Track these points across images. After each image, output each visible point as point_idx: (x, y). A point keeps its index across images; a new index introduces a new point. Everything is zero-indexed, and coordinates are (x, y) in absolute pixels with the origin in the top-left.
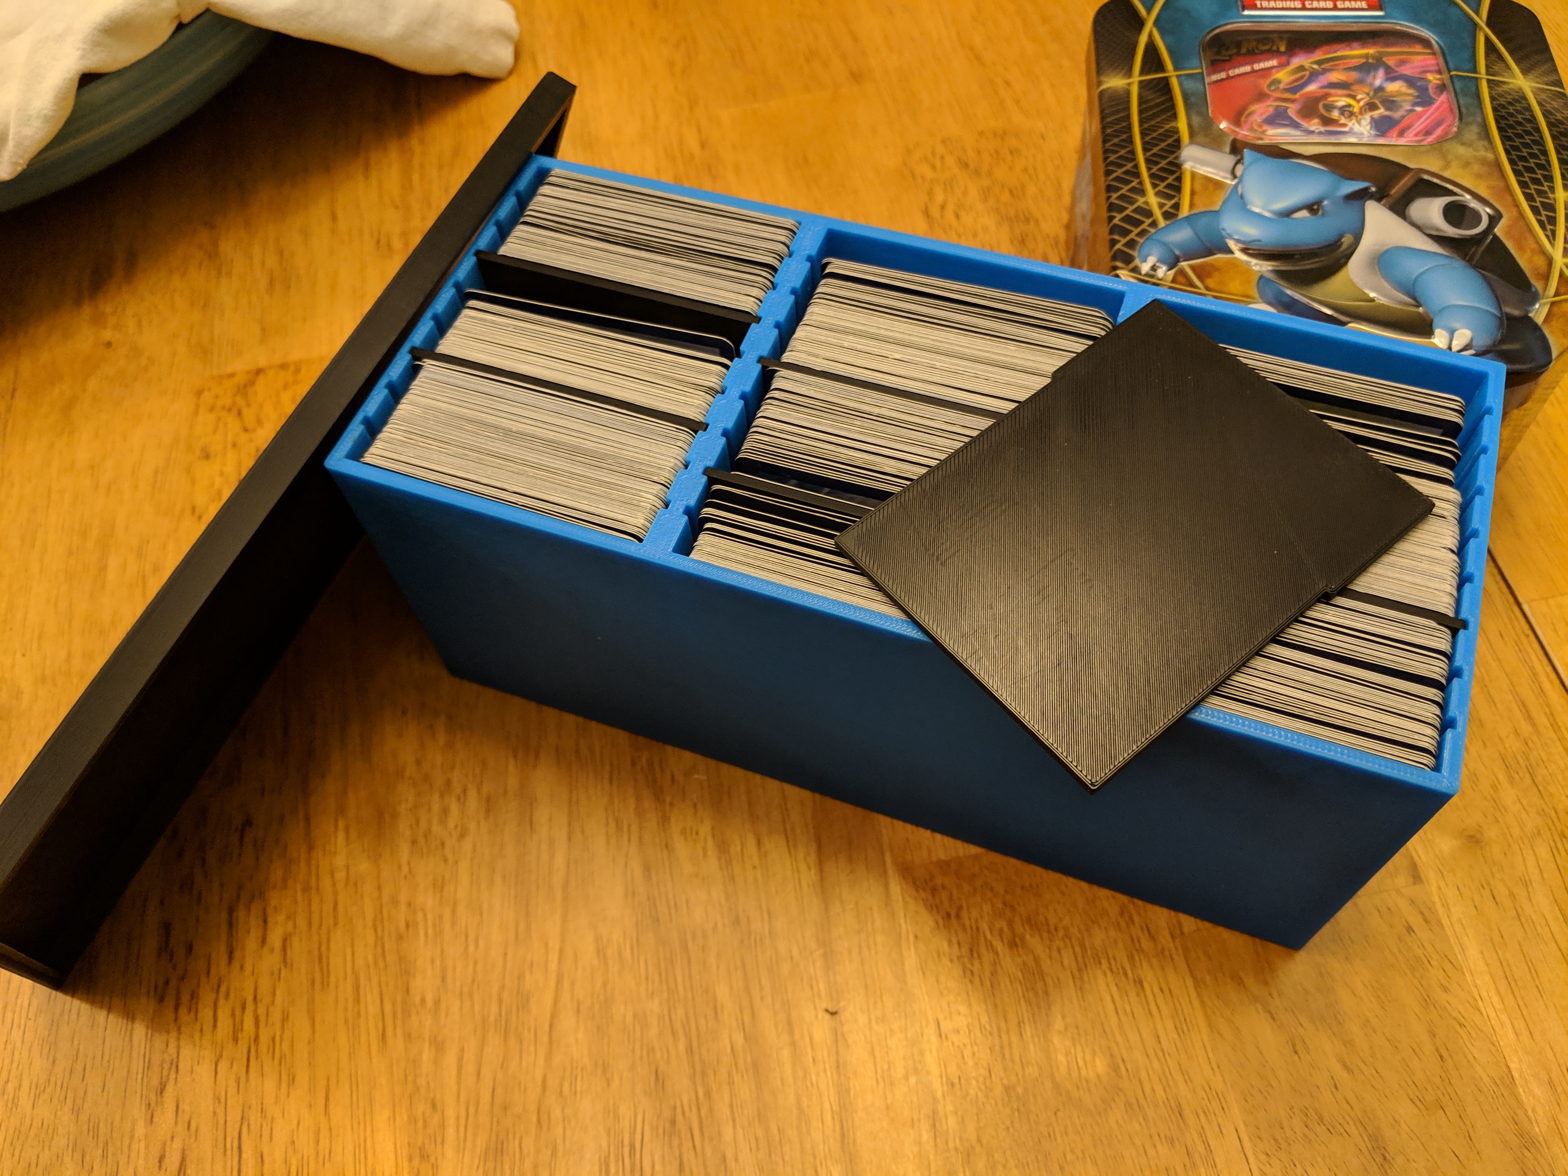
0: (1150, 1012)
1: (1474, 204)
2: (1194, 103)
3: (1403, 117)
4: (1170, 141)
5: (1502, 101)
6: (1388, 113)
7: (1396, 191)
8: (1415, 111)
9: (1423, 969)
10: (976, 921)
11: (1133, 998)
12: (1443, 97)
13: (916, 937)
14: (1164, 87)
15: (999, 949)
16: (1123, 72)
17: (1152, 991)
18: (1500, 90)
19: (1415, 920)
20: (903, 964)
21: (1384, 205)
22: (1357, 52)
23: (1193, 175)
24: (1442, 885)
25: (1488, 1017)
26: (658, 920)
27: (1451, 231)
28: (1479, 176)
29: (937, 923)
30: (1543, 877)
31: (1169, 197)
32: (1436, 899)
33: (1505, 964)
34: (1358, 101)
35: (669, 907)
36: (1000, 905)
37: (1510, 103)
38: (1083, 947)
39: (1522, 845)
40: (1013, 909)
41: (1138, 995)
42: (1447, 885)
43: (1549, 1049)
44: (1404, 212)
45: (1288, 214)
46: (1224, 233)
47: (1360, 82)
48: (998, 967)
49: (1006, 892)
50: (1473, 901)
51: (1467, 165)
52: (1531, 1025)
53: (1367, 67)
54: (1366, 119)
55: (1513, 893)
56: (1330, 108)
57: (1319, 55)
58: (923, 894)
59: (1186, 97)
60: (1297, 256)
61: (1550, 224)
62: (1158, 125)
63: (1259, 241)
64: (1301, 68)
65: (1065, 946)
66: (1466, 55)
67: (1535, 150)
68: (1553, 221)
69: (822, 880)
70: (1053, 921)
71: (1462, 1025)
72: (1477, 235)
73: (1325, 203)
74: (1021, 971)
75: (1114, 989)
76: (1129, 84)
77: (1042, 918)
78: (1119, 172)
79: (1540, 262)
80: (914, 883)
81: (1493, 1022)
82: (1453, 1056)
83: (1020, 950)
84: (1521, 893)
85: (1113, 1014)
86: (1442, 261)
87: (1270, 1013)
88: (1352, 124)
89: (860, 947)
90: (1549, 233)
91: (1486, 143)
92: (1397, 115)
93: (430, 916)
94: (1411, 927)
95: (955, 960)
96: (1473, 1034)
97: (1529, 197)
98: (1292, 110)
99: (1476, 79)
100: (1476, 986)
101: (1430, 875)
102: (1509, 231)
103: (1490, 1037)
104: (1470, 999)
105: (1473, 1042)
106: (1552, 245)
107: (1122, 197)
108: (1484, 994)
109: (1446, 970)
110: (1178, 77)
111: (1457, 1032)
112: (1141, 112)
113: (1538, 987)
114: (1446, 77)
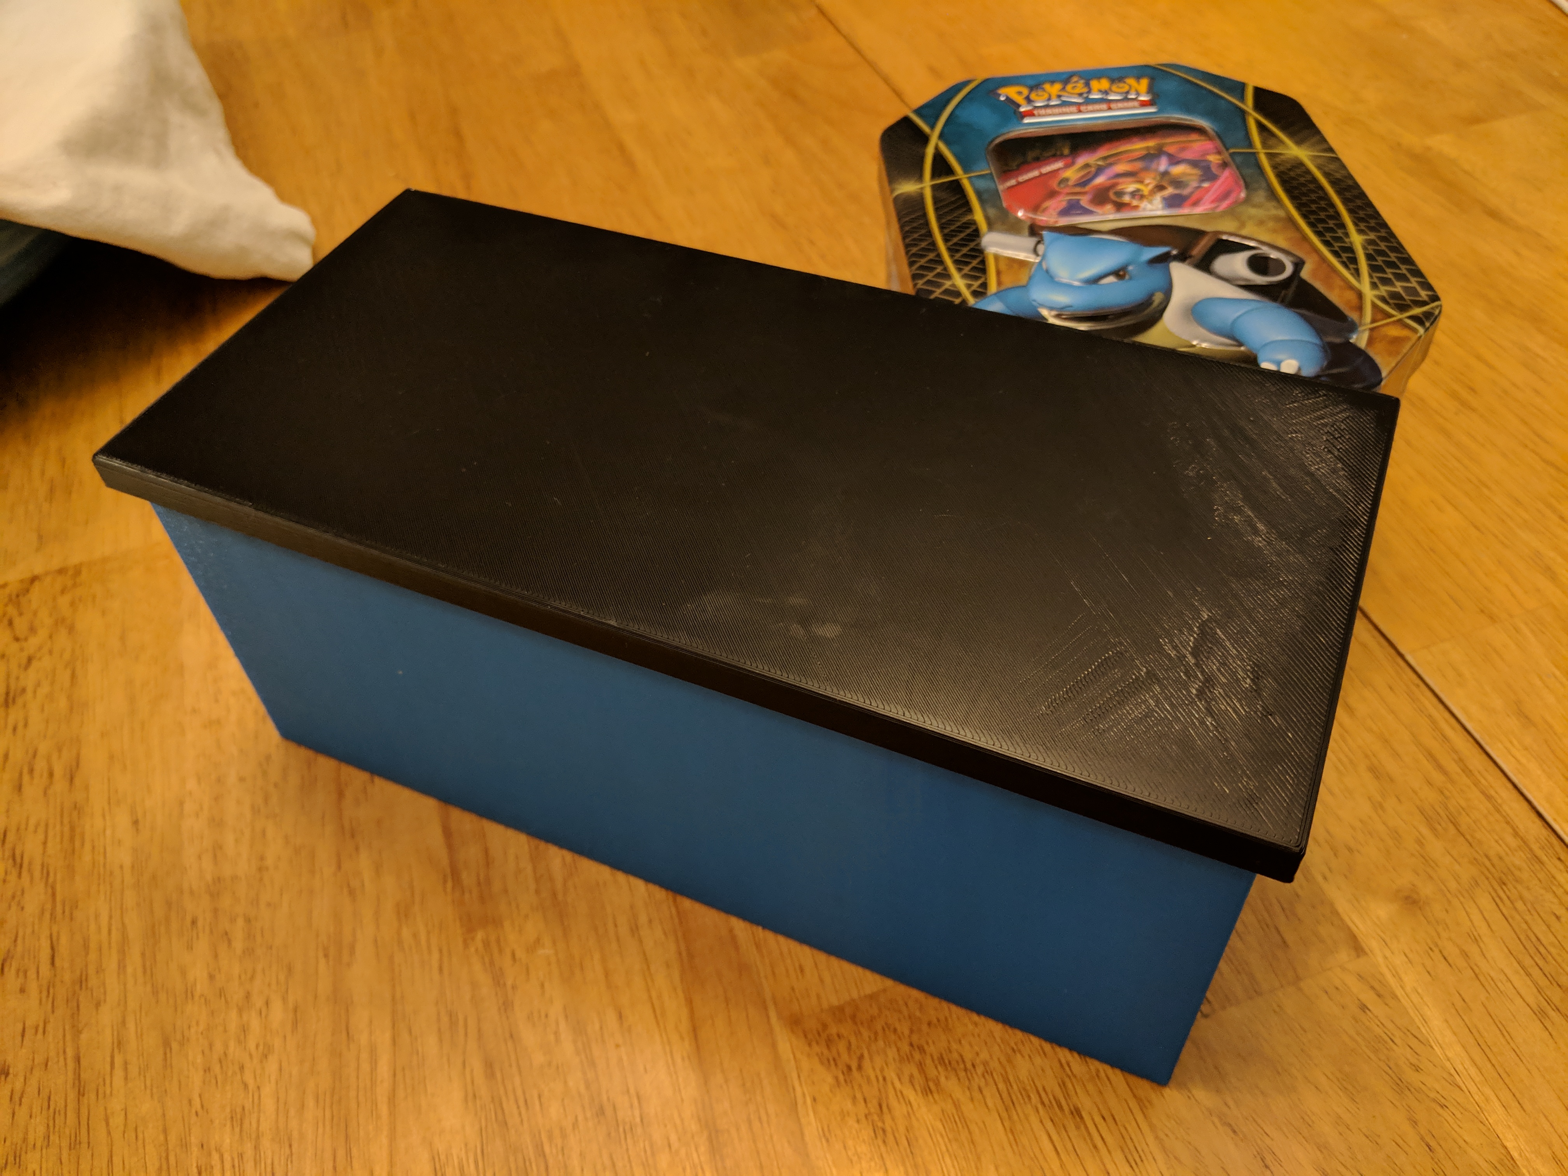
0: (1095, 1147)
1: (1274, 255)
2: (988, 198)
3: (1192, 193)
4: (968, 231)
5: (1282, 168)
6: (1177, 192)
7: (1198, 250)
8: (1202, 187)
9: (1387, 1049)
10: (882, 1070)
11: (1073, 1132)
12: (1227, 173)
13: (814, 1100)
14: (956, 187)
15: (912, 1099)
16: (916, 178)
17: (1093, 1120)
18: (1278, 160)
19: (1368, 997)
20: (802, 1134)
21: (1189, 264)
22: (1139, 146)
23: (997, 257)
24: (1388, 953)
25: (1469, 1092)
26: (506, 1124)
27: (1260, 280)
28: (1275, 231)
29: (836, 1078)
30: (1491, 930)
31: (976, 278)
32: (1385, 971)
33: (1474, 1031)
34: (1148, 185)
35: (518, 1107)
36: (906, 1048)
37: (1290, 170)
38: (1006, 1080)
39: (1462, 899)
40: (921, 1050)
41: (1078, 1128)
42: (1392, 953)
43: (1543, 1120)
44: (1208, 268)
45: (1095, 281)
46: (1034, 303)
47: (1146, 169)
48: (913, 1118)
49: (912, 1031)
50: (1424, 966)
51: (1261, 223)
52: (1517, 1095)
53: (1150, 157)
54: (1158, 200)
55: (1464, 951)
56: (1120, 194)
57: (1103, 152)
58: (816, 1049)
59: (979, 194)
60: (1110, 317)
61: (1351, 263)
62: (956, 219)
63: (1071, 307)
64: (1087, 166)
65: (987, 1084)
66: (1241, 134)
67: (1323, 204)
68: (1354, 260)
69: (698, 1048)
70: (968, 1056)
71: (1443, 1106)
72: (1284, 280)
73: (1130, 268)
74: (941, 1120)
75: (1049, 1125)
76: (922, 189)
77: (955, 1056)
78: (923, 261)
79: (1351, 296)
80: (806, 1036)
81: (1476, 1098)
82: (1442, 1143)
83: (936, 1096)
84: (1473, 950)
85: (1053, 1154)
86: (1253, 305)
87: (1230, 1125)
88: (1144, 204)
89: (750, 1122)
90: (1353, 271)
91: (1274, 203)
92: (1186, 192)
93: (227, 1157)
94: (1364, 1005)
95: (863, 1119)
96: (1459, 1115)
97: (1327, 243)
98: (1084, 201)
99: (1254, 153)
100: (1449, 1060)
101: (1372, 944)
102: (1314, 273)
103: (1477, 1115)
104: (1446, 1076)
105: (1459, 1123)
106: (1359, 281)
107: (929, 282)
108: (1459, 1068)
109: (1412, 1046)
110: (969, 178)
111: (1439, 1114)
112: (936, 210)
113: (1514, 1050)
114: (1226, 156)
